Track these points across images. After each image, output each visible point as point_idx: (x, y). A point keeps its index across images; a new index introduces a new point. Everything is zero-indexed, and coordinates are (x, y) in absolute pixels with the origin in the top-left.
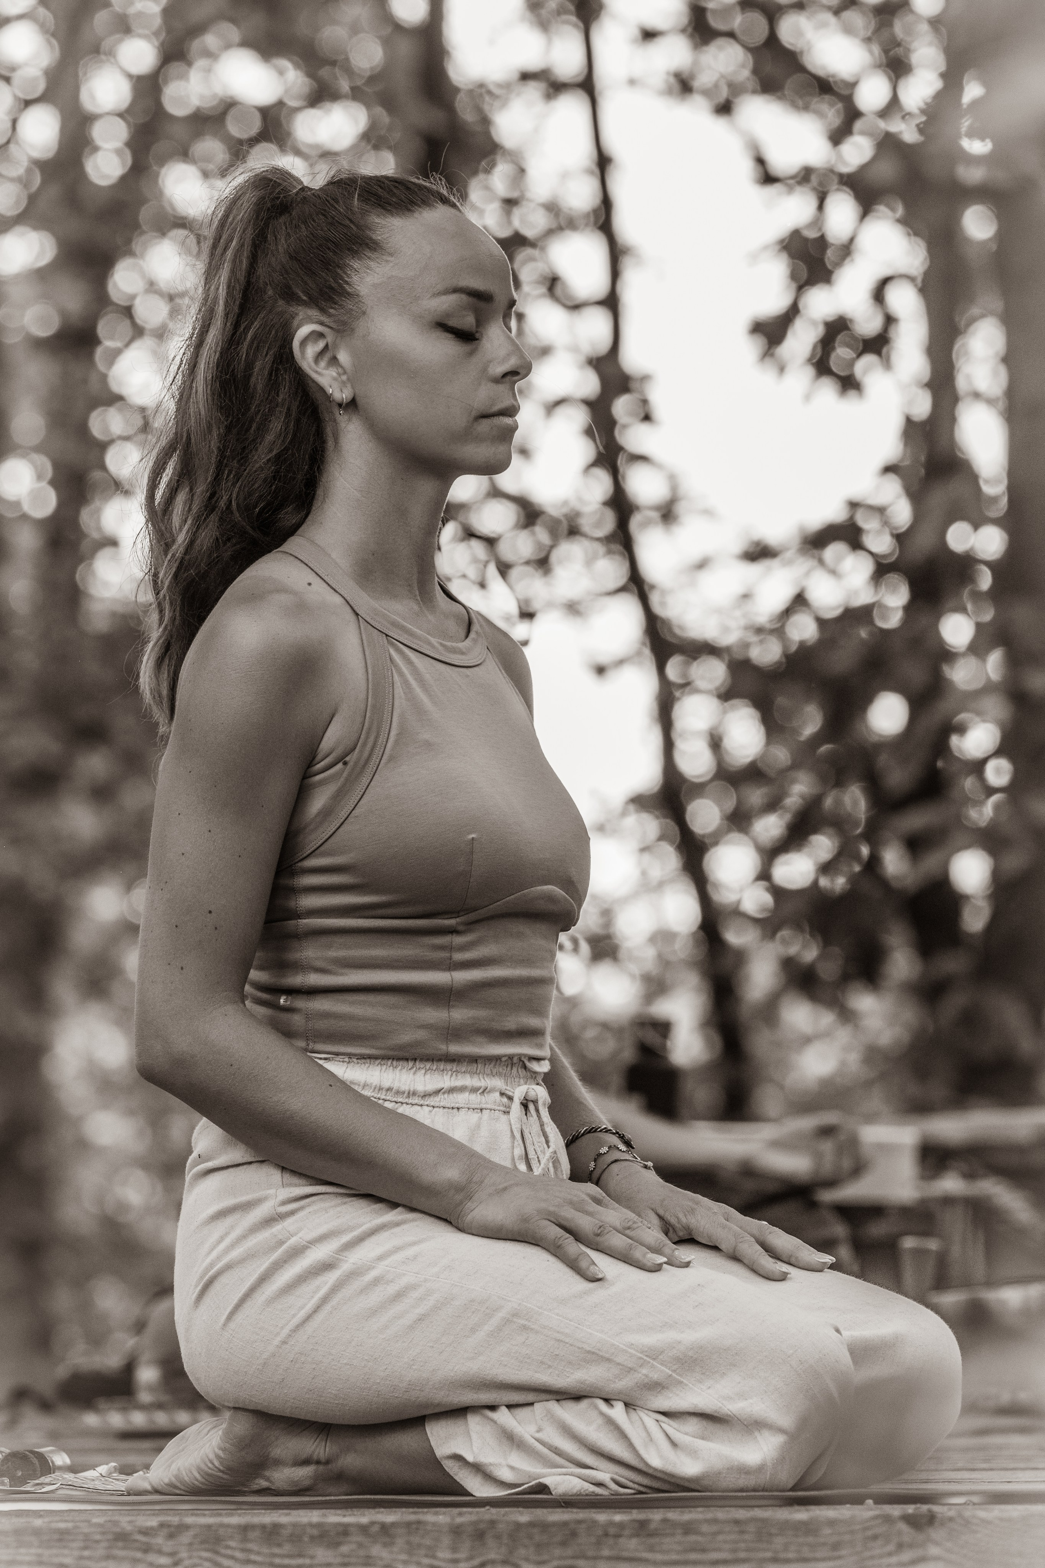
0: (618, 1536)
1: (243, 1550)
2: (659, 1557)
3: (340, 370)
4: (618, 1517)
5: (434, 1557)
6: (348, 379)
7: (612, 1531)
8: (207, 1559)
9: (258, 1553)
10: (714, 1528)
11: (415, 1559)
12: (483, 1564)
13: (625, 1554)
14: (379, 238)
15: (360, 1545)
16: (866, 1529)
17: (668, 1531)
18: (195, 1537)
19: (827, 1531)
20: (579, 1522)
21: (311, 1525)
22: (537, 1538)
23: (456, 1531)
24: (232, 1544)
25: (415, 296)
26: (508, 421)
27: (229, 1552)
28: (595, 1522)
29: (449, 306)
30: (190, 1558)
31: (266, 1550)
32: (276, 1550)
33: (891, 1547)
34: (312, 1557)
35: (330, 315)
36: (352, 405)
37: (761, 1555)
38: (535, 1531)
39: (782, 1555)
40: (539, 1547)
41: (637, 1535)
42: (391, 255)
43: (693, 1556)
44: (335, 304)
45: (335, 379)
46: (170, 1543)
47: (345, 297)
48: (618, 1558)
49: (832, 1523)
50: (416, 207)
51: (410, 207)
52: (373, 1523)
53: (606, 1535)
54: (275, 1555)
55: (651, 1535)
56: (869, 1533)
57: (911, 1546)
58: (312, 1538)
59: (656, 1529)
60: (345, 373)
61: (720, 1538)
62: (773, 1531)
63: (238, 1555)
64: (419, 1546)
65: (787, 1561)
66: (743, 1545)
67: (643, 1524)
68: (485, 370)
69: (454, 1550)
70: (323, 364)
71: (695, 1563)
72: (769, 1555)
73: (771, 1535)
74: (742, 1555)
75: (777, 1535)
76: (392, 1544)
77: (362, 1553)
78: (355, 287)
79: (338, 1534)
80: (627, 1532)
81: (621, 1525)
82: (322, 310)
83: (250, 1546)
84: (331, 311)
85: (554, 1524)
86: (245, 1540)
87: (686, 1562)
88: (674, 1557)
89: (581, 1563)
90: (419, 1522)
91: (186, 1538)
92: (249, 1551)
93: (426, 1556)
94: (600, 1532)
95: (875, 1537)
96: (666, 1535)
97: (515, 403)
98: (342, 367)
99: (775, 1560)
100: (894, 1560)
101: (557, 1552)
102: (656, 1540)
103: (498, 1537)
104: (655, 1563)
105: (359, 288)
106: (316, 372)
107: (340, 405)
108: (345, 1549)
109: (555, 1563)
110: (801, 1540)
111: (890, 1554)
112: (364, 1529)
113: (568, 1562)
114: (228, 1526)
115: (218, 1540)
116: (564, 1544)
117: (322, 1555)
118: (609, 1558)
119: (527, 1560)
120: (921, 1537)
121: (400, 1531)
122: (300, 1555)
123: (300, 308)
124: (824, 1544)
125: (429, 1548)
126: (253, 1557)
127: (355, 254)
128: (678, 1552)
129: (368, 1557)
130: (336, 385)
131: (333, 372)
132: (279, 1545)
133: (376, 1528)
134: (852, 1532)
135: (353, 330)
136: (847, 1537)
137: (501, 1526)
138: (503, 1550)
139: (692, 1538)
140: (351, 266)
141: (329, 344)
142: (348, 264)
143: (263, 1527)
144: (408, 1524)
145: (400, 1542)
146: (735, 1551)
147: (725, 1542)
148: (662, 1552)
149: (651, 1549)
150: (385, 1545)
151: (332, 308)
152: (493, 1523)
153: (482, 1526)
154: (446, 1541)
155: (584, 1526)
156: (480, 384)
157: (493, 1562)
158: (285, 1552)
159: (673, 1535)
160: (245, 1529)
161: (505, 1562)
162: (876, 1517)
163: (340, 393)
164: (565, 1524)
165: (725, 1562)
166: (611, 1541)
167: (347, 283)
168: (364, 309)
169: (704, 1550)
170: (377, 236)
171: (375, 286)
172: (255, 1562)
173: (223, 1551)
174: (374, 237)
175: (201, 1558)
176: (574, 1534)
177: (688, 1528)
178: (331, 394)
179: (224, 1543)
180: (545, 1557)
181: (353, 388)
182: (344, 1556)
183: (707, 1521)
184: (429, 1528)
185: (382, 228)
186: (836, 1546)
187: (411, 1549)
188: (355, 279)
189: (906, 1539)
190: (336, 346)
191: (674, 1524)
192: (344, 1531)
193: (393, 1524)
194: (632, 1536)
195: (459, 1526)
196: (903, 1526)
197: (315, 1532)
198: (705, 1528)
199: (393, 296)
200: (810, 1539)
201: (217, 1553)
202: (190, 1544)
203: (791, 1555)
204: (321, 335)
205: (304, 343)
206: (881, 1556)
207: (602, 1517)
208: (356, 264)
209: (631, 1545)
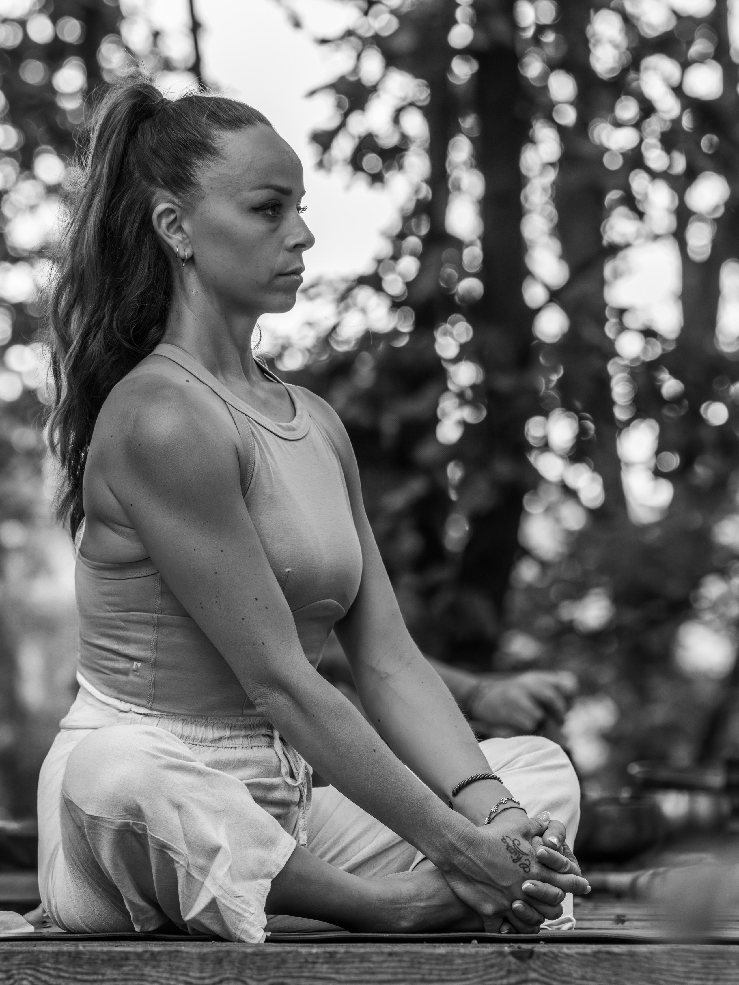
0: (314, 963)
1: (55, 969)
2: (343, 977)
3: (185, 236)
4: (315, 949)
5: (187, 975)
6: (190, 242)
7: (310, 959)
8: (31, 975)
9: (66, 972)
10: (382, 958)
11: (174, 977)
12: (221, 981)
13: (319, 975)
14: (217, 146)
15: (136, 967)
16: (485, 960)
17: (350, 960)
18: (22, 959)
19: (459, 961)
20: (288, 953)
21: (103, 952)
22: (259, 963)
23: (203, 958)
24: (48, 964)
25: (239, 189)
26: (295, 277)
27: (46, 970)
28: (298, 953)
29: (262, 197)
30: (19, 974)
31: (71, 969)
32: (79, 970)
33: (503, 973)
34: (103, 975)
35: (179, 198)
36: (191, 260)
37: (413, 977)
38: (257, 958)
39: (427, 977)
40: (260, 969)
41: (328, 963)
42: (224, 158)
43: (367, 977)
44: (183, 189)
45: (181, 242)
46: (6, 963)
47: (191, 186)
48: (314, 978)
49: (463, 956)
50: (243, 125)
51: (238, 124)
52: (145, 952)
53: (306, 962)
54: (78, 973)
55: (337, 963)
56: (488, 963)
57: (516, 972)
58: (103, 961)
59: (341, 958)
60: (188, 237)
61: (385, 965)
62: (423, 960)
63: (52, 972)
64: (177, 968)
65: (432, 981)
66: (400, 970)
67: (332, 955)
68: (282, 242)
69: (201, 971)
70: (172, 230)
71: (368, 982)
72: (418, 977)
73: (419, 963)
74: (400, 977)
75: (424, 963)
76: (159, 966)
77: (138, 972)
78: (198, 179)
79: (121, 959)
80: (321, 960)
81: (317, 955)
82: (174, 193)
83: (60, 966)
84: (180, 194)
85: (271, 954)
86: (57, 962)
87: (361, 981)
88: (353, 978)
89: (288, 981)
90: (177, 951)
91: (16, 960)
92: (60, 970)
93: (182, 975)
94: (302, 960)
95: (492, 966)
96: (348, 963)
97: (301, 266)
98: (186, 234)
99: (423, 980)
100: (505, 981)
101: (272, 973)
102: (340, 966)
103: (232, 962)
104: (340, 981)
105: (200, 180)
106: (168, 236)
107: (183, 260)
108: (125, 969)
109: (271, 981)
110: (441, 967)
111: (502, 978)
112: (139, 956)
113: (280, 980)
114: (45, 952)
115: (38, 962)
116: (277, 968)
117: (110, 973)
118: (308, 978)
119: (251, 978)
120: (523, 966)
121: (164, 958)
122: (95, 973)
123: (158, 189)
124: (457, 970)
125: (184, 970)
126: (62, 974)
127: (200, 156)
128: (356, 974)
129: (142, 975)
130: (181, 246)
131: (179, 237)
132: (81, 966)
133: (148, 955)
134: (477, 962)
135: (194, 209)
136: (473, 965)
137: (234, 955)
138: (235, 971)
139: (366, 965)
140: (196, 164)
141: (178, 216)
142: (194, 162)
143: (70, 953)
144: (170, 952)
145: (164, 965)
146: (395, 974)
147: (388, 967)
148: (344, 974)
149: (337, 973)
150: (154, 967)
151: (181, 192)
152: (228, 953)
153: (221, 955)
154: (196, 964)
155: (291, 955)
156: (279, 252)
157: (228, 979)
158: (84, 971)
159: (353, 962)
160: (57, 955)
161: (236, 980)
162: (493, 953)
163: (184, 252)
164: (278, 954)
165: (389, 981)
166: (310, 966)
167: (192, 175)
168: (203, 195)
169: (373, 973)
170: (216, 144)
171: (212, 179)
172: (63, 978)
173: (41, 969)
174: (213, 145)
175: (26, 974)
176: (284, 961)
177: (363, 958)
178: (178, 252)
179: (43, 964)
180: (264, 977)
181: (192, 248)
182: (125, 974)
183: (376, 953)
184: (184, 955)
185: (219, 139)
186: (465, 972)
187: (172, 970)
188: (198, 173)
189: (513, 967)
190: (181, 218)
191: (355, 955)
192: (126, 956)
193: (159, 952)
194: (323, 963)
195: (205, 955)
196: (511, 959)
197: (105, 957)
198: (375, 958)
199: (224, 187)
200: (447, 967)
201: (38, 971)
202: (19, 965)
203: (432, 977)
204: (172, 211)
205: (160, 216)
206: (496, 979)
207: (304, 949)
208: (199, 163)
209: (324, 969)
